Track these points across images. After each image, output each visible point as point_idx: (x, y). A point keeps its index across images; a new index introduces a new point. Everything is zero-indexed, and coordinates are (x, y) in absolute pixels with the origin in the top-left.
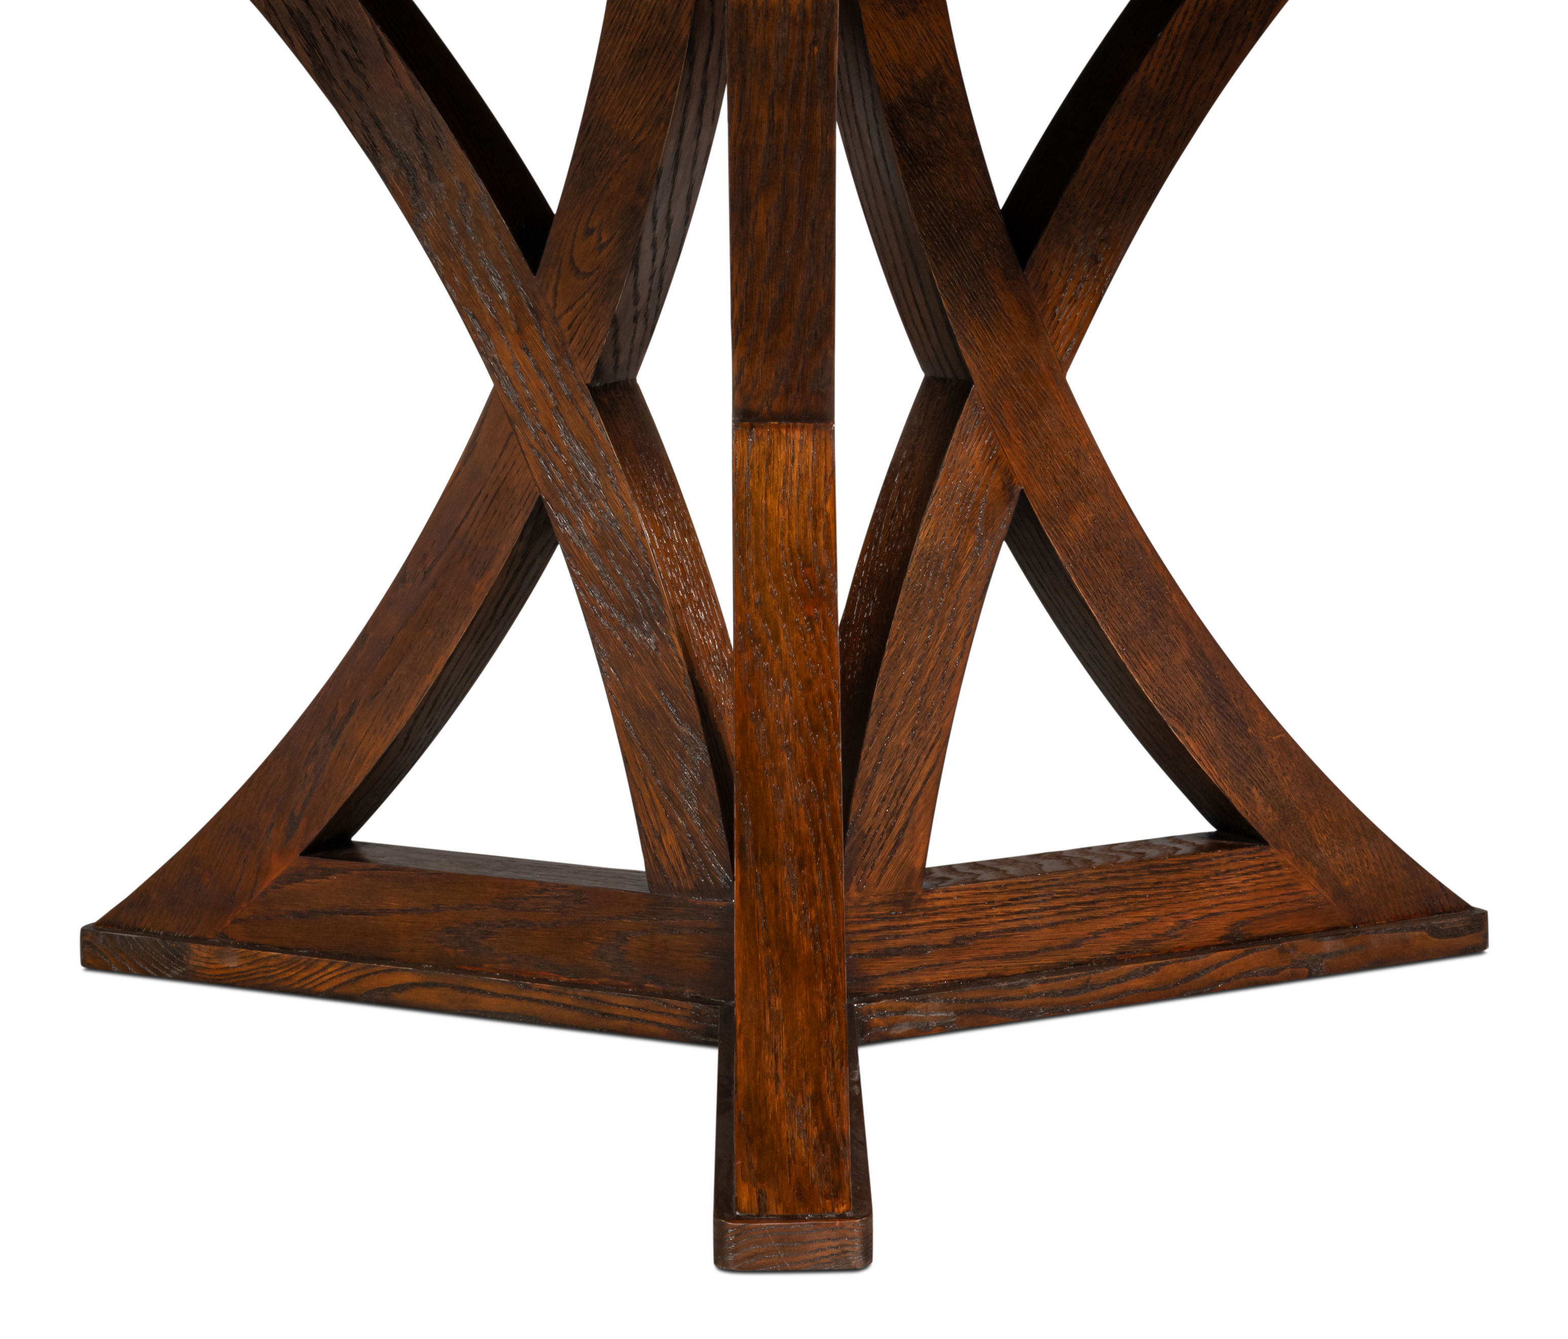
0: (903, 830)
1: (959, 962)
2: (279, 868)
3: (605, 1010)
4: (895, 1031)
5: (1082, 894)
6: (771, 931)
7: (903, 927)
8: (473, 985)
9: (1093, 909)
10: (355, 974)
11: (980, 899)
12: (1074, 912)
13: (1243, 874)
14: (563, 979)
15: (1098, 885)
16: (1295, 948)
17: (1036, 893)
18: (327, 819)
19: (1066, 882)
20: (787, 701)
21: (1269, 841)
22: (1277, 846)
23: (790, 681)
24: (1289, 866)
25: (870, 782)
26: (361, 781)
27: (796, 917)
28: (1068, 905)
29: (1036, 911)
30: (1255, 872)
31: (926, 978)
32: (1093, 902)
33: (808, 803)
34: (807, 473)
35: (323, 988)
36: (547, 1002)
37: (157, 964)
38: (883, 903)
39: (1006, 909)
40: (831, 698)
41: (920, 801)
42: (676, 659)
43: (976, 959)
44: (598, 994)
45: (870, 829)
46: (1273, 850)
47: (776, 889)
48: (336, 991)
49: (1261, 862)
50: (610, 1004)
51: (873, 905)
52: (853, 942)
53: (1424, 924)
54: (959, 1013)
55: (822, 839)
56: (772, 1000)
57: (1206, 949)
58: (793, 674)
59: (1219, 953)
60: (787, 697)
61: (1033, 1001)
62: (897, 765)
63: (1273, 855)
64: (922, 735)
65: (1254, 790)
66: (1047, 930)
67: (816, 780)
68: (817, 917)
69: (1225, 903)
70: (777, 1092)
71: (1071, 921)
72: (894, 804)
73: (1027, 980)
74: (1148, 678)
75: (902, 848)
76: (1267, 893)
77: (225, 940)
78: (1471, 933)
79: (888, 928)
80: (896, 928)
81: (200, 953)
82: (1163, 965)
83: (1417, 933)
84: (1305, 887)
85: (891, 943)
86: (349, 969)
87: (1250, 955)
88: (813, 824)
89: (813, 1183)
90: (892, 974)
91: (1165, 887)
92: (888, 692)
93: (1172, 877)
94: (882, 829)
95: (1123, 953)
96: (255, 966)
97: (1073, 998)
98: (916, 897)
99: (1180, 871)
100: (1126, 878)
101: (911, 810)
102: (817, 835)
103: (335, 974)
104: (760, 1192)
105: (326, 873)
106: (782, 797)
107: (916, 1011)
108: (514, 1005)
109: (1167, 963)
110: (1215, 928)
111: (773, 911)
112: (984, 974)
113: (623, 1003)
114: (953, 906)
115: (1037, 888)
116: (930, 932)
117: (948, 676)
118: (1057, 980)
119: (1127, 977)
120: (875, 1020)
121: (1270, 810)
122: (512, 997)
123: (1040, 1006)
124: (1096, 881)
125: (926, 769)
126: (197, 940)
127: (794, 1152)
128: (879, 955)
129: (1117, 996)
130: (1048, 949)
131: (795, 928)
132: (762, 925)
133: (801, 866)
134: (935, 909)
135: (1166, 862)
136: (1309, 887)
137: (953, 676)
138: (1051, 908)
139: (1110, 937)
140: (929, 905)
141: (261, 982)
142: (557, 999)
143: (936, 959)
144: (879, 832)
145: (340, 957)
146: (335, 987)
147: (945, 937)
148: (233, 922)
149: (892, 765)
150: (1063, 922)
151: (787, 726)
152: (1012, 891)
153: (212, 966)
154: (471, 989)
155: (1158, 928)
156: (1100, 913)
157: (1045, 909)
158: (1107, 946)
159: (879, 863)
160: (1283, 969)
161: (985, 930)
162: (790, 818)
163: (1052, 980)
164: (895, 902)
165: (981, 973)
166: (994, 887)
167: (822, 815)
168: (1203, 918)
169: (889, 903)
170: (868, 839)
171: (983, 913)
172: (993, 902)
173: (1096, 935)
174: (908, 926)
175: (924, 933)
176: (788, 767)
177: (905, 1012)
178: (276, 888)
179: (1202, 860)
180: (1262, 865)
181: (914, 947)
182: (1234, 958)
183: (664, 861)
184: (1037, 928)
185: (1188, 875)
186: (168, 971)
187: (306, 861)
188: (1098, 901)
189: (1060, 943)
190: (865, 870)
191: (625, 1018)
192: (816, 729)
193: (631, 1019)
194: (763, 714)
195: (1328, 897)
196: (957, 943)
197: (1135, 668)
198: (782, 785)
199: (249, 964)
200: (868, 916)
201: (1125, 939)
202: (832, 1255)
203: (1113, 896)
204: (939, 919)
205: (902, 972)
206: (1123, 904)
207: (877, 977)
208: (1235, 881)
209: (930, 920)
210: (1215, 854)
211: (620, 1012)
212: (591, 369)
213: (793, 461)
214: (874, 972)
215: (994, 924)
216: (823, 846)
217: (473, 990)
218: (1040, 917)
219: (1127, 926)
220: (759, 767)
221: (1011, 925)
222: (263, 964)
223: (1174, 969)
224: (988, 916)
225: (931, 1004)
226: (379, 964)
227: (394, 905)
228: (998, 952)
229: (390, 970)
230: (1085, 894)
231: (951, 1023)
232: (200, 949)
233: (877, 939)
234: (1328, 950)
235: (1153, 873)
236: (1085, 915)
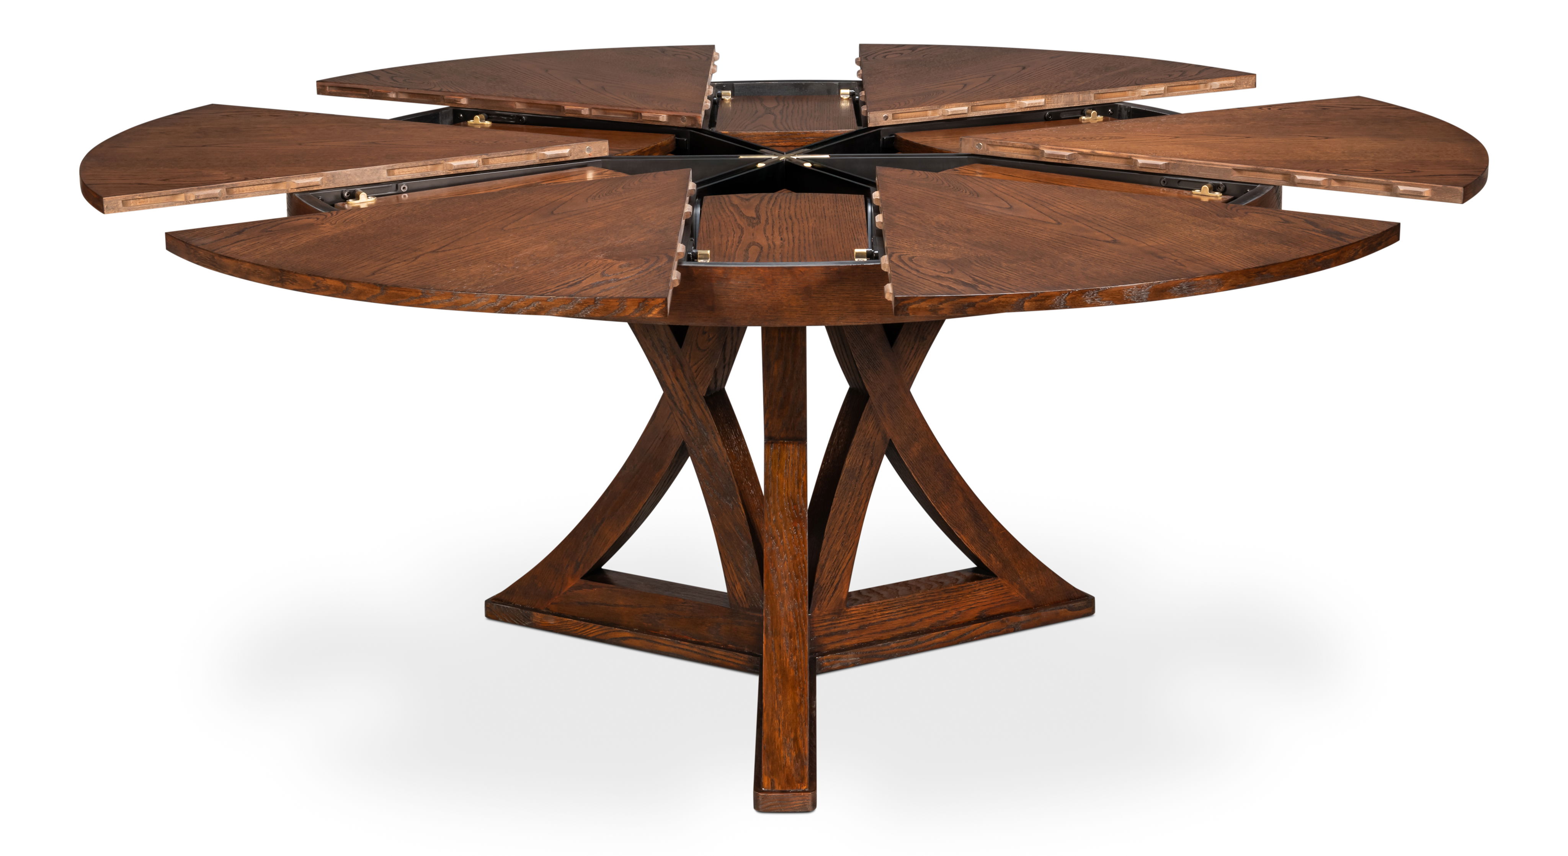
0: (838, 584)
1: (862, 636)
2: (571, 583)
3: (711, 655)
4: (834, 667)
5: (915, 604)
6: (778, 666)
7: (838, 623)
8: (655, 640)
9: (920, 610)
10: (604, 631)
11: (870, 610)
12: (911, 612)
13: (986, 590)
14: (694, 640)
15: (922, 600)
16: (1008, 620)
17: (895, 605)
18: (592, 565)
19: (908, 599)
20: (786, 564)
21: (997, 575)
22: (1002, 578)
23: (787, 556)
24: (1006, 585)
25: (824, 565)
26: (606, 551)
27: (788, 660)
28: (909, 609)
29: (895, 612)
30: (991, 589)
31: (847, 643)
32: (920, 607)
33: (794, 609)
34: (795, 463)
35: (591, 636)
36: (687, 650)
37: (519, 619)
38: (829, 614)
39: (882, 613)
40: (804, 563)
41: (845, 571)
42: (742, 513)
43: (869, 634)
44: (708, 648)
45: (824, 584)
46: (999, 579)
47: (780, 647)
48: (597, 637)
49: (994, 584)
50: (713, 653)
51: (825, 615)
52: (816, 631)
53: (1066, 606)
54: (861, 658)
55: (799, 626)
56: (778, 696)
57: (969, 623)
58: (788, 552)
59: (975, 625)
60: (786, 562)
61: (893, 651)
62: (835, 557)
63: (999, 581)
64: (846, 544)
65: (991, 555)
66: (900, 620)
67: (797, 599)
68: (797, 660)
69: (978, 603)
70: (779, 736)
71: (910, 615)
72: (834, 574)
73: (891, 642)
74: (945, 512)
75: (837, 591)
76: (997, 597)
77: (548, 612)
78: (1087, 608)
79: (831, 624)
80: (834, 624)
81: (537, 616)
82: (950, 631)
83: (1062, 610)
84: (1013, 594)
85: (833, 630)
86: (602, 629)
87: (988, 625)
88: (796, 619)
89: (793, 776)
90: (833, 643)
91: (952, 598)
92: (832, 527)
93: (955, 594)
94: (829, 584)
95: (932, 627)
96: (562, 624)
97: (910, 648)
98: (843, 611)
99: (958, 591)
100: (934, 596)
101: (841, 576)
102: (797, 624)
103: (596, 630)
104: (772, 780)
105: (592, 587)
106: (783, 607)
107: (842, 659)
108: (672, 650)
109: (952, 631)
110: (973, 614)
111: (779, 657)
112: (873, 640)
113: (718, 653)
114: (859, 613)
115: (895, 603)
116: (849, 624)
117: (858, 518)
118: (904, 641)
119: (934, 638)
120: (825, 663)
121: (998, 563)
122: (672, 646)
123: (896, 652)
124: (922, 598)
125: (848, 558)
126: (537, 610)
127: (785, 763)
128: (827, 635)
129: (930, 645)
130: (901, 627)
131: (787, 664)
132: (774, 663)
133: (791, 637)
134: (852, 615)
135: (952, 588)
136: (1015, 593)
137: (860, 519)
138: (902, 611)
139: (927, 621)
140: (849, 614)
141: (564, 631)
142: (691, 649)
143: (852, 635)
144: (828, 585)
145: (598, 623)
146: (596, 636)
147: (856, 626)
148: (551, 604)
149: (833, 557)
150: (907, 616)
151: (786, 576)
152: (885, 605)
153: (543, 622)
154: (654, 641)
155: (949, 615)
156: (922, 611)
157: (899, 611)
158: (926, 625)
159: (827, 598)
160: (1003, 629)
161: (873, 622)
162: (786, 616)
163: (902, 641)
164: (835, 614)
165: (871, 639)
166: (877, 604)
167: (799, 615)
168: (968, 610)
169: (832, 614)
170: (823, 588)
171: (871, 615)
172: (876, 610)
173: (921, 620)
174: (840, 623)
175: (847, 625)
176: (786, 593)
177: (838, 659)
178: (570, 591)
179: (968, 586)
180: (995, 586)
181: (842, 631)
182: (981, 626)
183: (736, 596)
184: (895, 619)
185: (962, 592)
186: (524, 623)
187: (583, 581)
188: (922, 606)
189: (905, 625)
190: (821, 601)
191: (720, 659)
192: (798, 577)
193: (723, 660)
194: (776, 570)
195: (1024, 597)
196: (862, 628)
197: (939, 508)
198: (783, 601)
199: (559, 623)
200: (823, 620)
201: (934, 621)
202: (800, 806)
203: (929, 604)
204: (853, 619)
205: (837, 642)
206: (933, 607)
207: (826, 644)
208: (982, 593)
209: (849, 620)
210: (974, 583)
211: (718, 656)
212: (705, 390)
213: (789, 458)
214: (825, 642)
215: (877, 619)
216: (799, 628)
217: (656, 642)
218: (897, 615)
219: (935, 616)
220: (774, 593)
221: (884, 619)
222: (565, 623)
223: (955, 633)
224: (874, 616)
225: (849, 655)
226: (615, 627)
227: (621, 603)
228: (879, 630)
229: (620, 631)
230: (916, 604)
231: (858, 662)
232: (537, 614)
233: (826, 629)
234: (1023, 620)
235: (947, 593)
236: (916, 612)
